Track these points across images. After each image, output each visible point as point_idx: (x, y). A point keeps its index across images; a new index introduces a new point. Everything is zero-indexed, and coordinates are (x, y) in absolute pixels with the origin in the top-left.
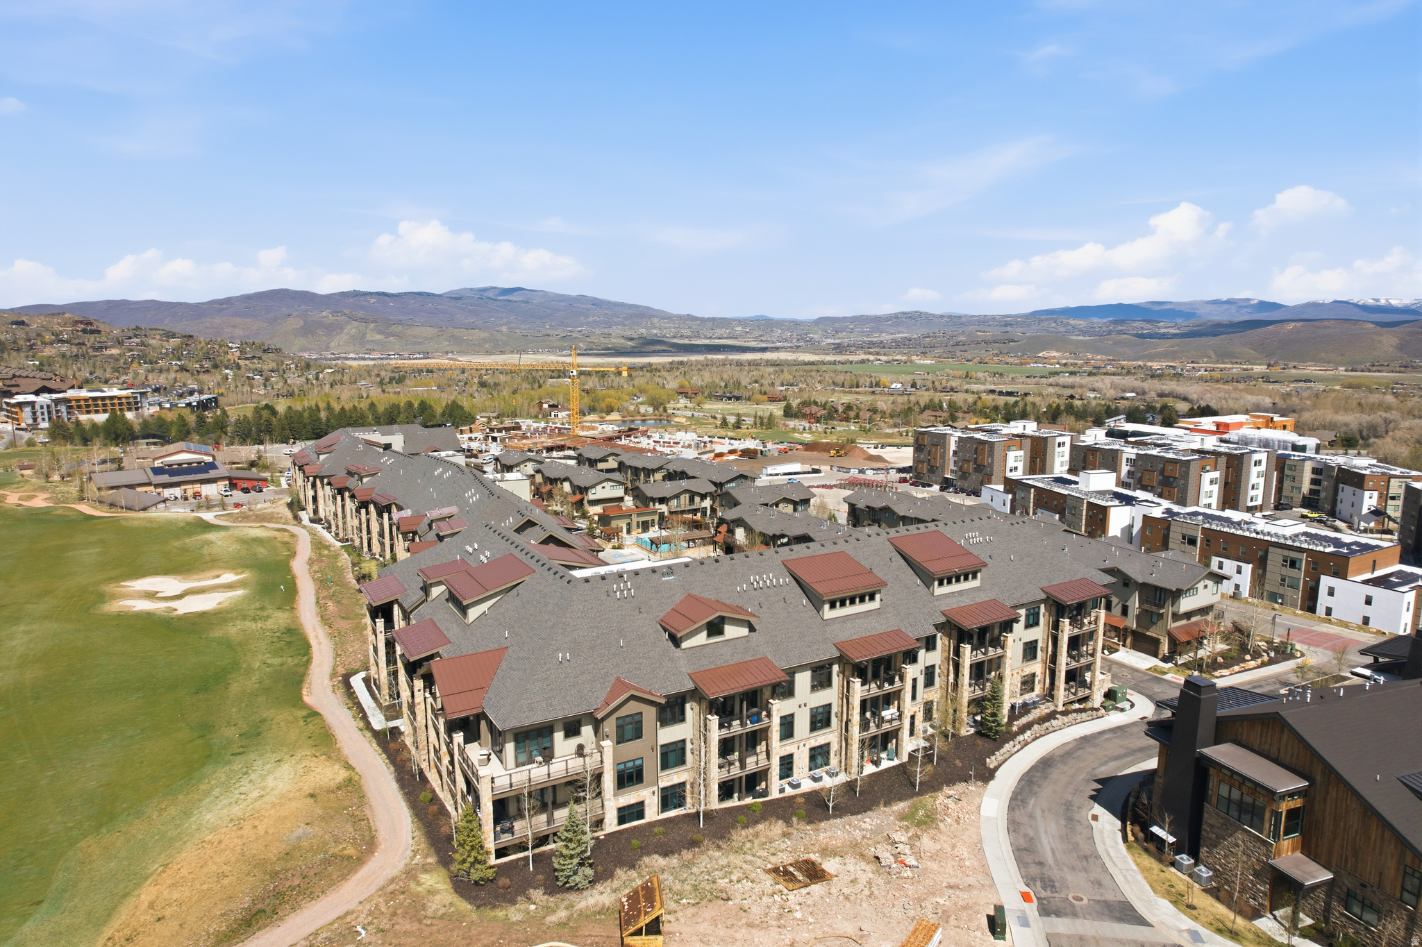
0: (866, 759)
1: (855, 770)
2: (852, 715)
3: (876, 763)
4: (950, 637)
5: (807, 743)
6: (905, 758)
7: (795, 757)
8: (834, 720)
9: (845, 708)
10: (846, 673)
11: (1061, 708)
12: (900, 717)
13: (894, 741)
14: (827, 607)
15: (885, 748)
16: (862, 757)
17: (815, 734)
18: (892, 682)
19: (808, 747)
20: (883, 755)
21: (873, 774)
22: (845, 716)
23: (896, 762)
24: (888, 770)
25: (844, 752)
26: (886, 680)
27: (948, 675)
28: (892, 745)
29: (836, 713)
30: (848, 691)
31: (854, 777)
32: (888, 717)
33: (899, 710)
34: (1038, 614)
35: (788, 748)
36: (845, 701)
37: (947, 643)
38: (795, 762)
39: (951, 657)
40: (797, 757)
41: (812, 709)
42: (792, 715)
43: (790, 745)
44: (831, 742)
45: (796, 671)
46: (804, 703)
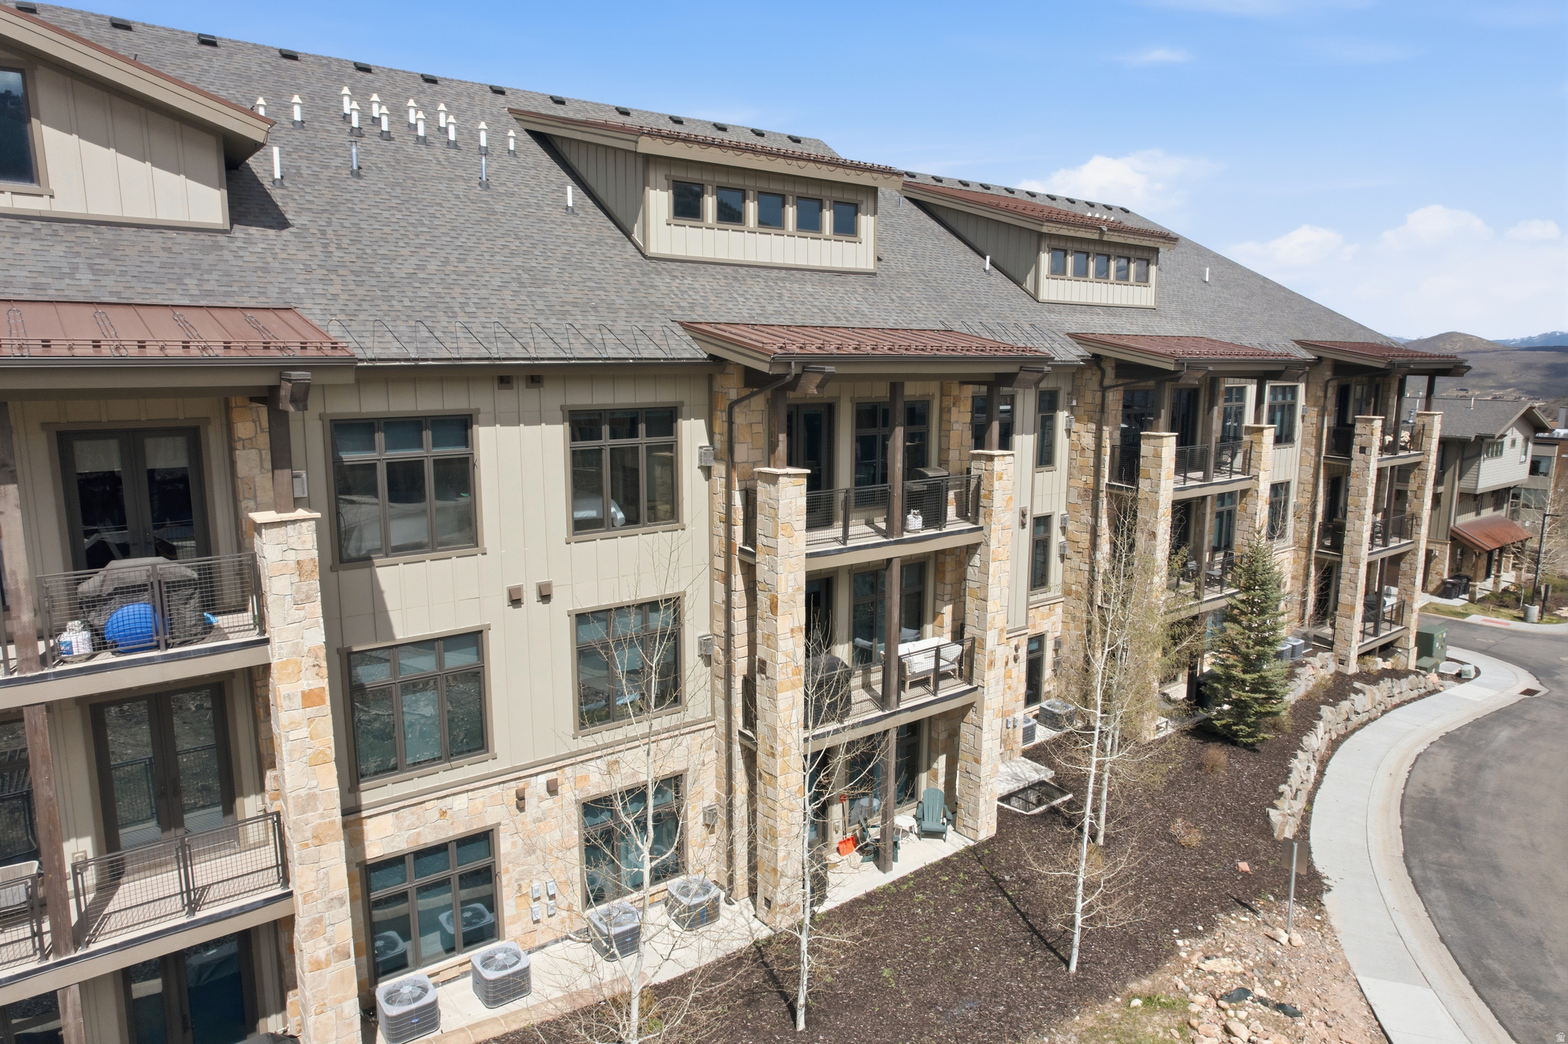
0: (836, 838)
1: (790, 891)
2: (772, 638)
3: (879, 854)
4: (1099, 418)
5: (566, 779)
6: (987, 827)
7: (506, 846)
8: (696, 676)
9: (740, 614)
10: (741, 453)
11: (1353, 668)
12: (966, 666)
13: (942, 760)
14: (659, 201)
15: (907, 791)
16: (820, 828)
17: (606, 735)
18: (935, 518)
19: (571, 795)
20: (904, 819)
21: (870, 898)
22: (741, 651)
23: (953, 844)
24: (924, 877)
25: (741, 813)
26: (913, 501)
27: (1094, 546)
28: (931, 782)
29: (705, 644)
30: (750, 537)
31: (783, 922)
32: (921, 664)
33: (958, 635)
34: (1292, 407)
35: (460, 803)
36: (738, 582)
37: (1088, 440)
38: (507, 871)
39: (1103, 487)
40: (514, 844)
41: (582, 618)
42: (474, 639)
43: (468, 791)
44: (687, 770)
45: (478, 411)
46: (539, 586)
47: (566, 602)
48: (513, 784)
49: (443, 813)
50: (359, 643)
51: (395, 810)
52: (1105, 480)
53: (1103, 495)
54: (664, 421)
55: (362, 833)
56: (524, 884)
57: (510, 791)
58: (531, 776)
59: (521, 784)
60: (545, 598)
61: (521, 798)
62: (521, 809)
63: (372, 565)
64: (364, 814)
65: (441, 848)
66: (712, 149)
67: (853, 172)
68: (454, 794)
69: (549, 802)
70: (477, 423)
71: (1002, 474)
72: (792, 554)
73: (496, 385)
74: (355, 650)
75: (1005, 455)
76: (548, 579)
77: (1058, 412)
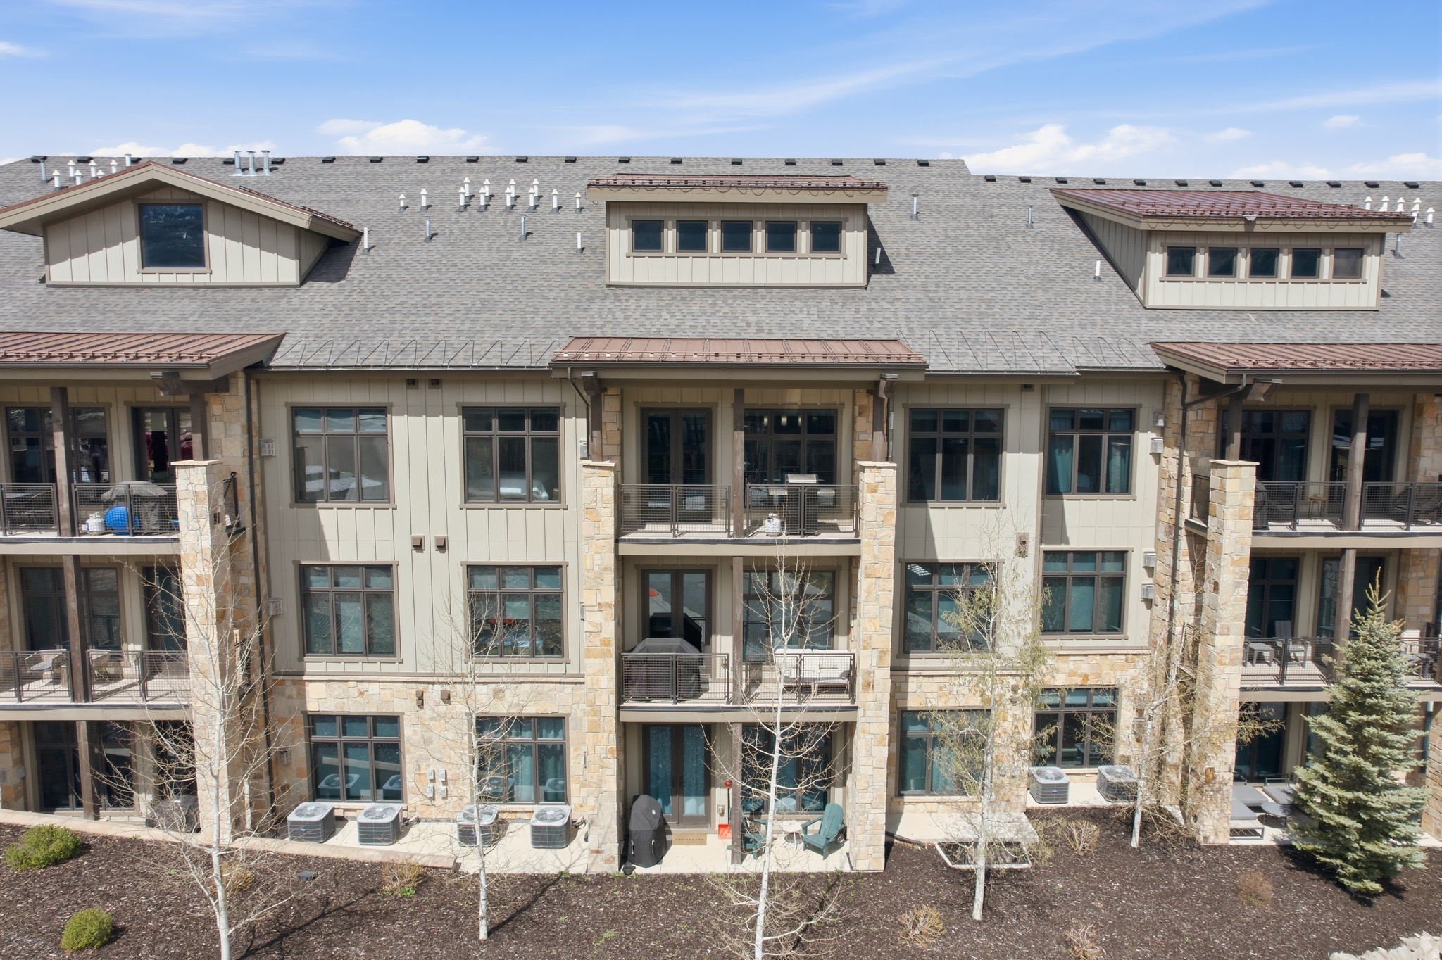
5: (458, 693)
7: (410, 732)
17: (493, 666)
19: (464, 707)
27: (1173, 593)
35: (373, 688)
38: (409, 752)
39: (1182, 524)
40: (415, 732)
41: (473, 570)
42: (386, 569)
43: (379, 682)
44: (569, 715)
45: (391, 405)
46: (437, 539)
47: (460, 554)
48: (414, 685)
49: (362, 693)
50: (307, 560)
51: (327, 681)
52: (1186, 515)
53: (1182, 532)
54: (548, 418)
55: (304, 691)
56: (423, 765)
57: (413, 690)
58: (429, 683)
59: (421, 687)
60: (442, 547)
61: (420, 698)
62: (421, 706)
63: (315, 507)
64: (305, 678)
65: (361, 719)
68: (370, 681)
69: (443, 708)
70: (391, 413)
71: (877, 486)
72: (599, 537)
73: (405, 386)
74: (303, 563)
75: (880, 468)
76: (444, 535)
77: (1136, 432)
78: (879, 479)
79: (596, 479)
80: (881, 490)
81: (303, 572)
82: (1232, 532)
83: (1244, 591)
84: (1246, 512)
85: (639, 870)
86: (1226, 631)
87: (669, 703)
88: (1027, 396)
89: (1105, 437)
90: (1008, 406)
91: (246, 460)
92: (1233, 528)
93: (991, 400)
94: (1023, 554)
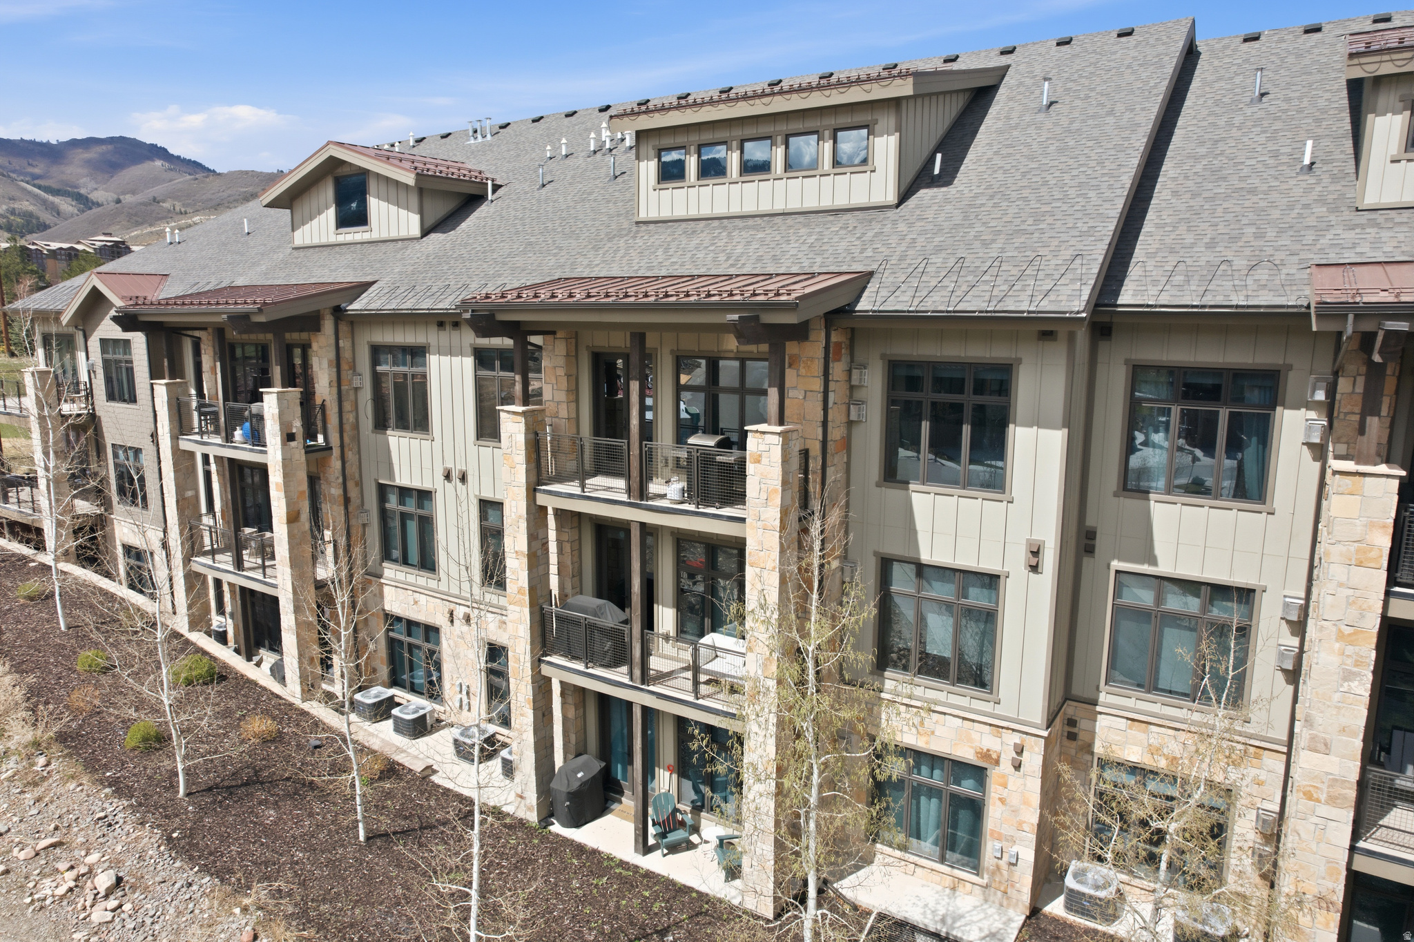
7: (445, 644)
14: (649, 171)
35: (423, 600)
40: (449, 645)
42: (429, 495)
43: (426, 595)
45: (429, 345)
46: (460, 471)
47: (477, 488)
48: (447, 603)
49: (415, 602)
51: (396, 587)
55: (383, 592)
56: (455, 677)
57: (446, 607)
58: (456, 603)
59: (452, 606)
60: (463, 480)
61: (451, 615)
62: (452, 622)
63: (387, 432)
65: (417, 625)
66: (671, 113)
67: (834, 91)
68: (420, 593)
69: (465, 628)
70: (429, 353)
71: (760, 456)
72: (514, 484)
73: (436, 328)
74: (381, 481)
75: (764, 433)
76: (464, 468)
77: (1279, 409)
78: (762, 447)
79: (511, 424)
80: (764, 460)
81: (383, 490)
82: (1341, 585)
83: (1362, 687)
84: (1373, 554)
85: (556, 828)
86: (1321, 747)
87: (580, 666)
88: (1049, 346)
89: (1224, 414)
90: (1019, 361)
91: (335, 390)
92: (1343, 579)
93: (996, 352)
94: (1034, 568)
